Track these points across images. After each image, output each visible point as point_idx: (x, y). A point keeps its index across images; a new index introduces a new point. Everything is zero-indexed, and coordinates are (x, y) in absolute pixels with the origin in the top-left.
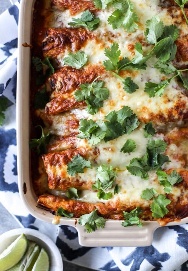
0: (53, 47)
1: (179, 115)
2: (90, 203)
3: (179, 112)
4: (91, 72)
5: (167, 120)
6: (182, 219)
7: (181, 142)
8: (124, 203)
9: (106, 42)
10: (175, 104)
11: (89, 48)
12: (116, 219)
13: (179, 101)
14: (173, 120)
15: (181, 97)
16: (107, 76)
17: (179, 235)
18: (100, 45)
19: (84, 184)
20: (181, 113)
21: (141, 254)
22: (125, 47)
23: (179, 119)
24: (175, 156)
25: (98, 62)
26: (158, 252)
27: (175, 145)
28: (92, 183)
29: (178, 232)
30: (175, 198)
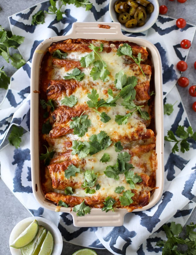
0: (54, 93)
1: (138, 136)
2: (80, 197)
3: (138, 134)
4: (79, 109)
5: (131, 140)
6: (143, 206)
7: (142, 155)
8: (103, 196)
9: (89, 89)
10: (136, 129)
11: (78, 93)
12: (98, 208)
13: (139, 127)
14: (135, 140)
15: (140, 124)
16: (90, 112)
17: (142, 218)
18: (85, 91)
19: (76, 184)
20: (140, 135)
21: (116, 233)
22: (101, 92)
23: (139, 139)
24: (138, 164)
25: (84, 102)
26: (128, 231)
27: (137, 157)
28: (81, 183)
29: (141, 216)
30: (138, 192)
